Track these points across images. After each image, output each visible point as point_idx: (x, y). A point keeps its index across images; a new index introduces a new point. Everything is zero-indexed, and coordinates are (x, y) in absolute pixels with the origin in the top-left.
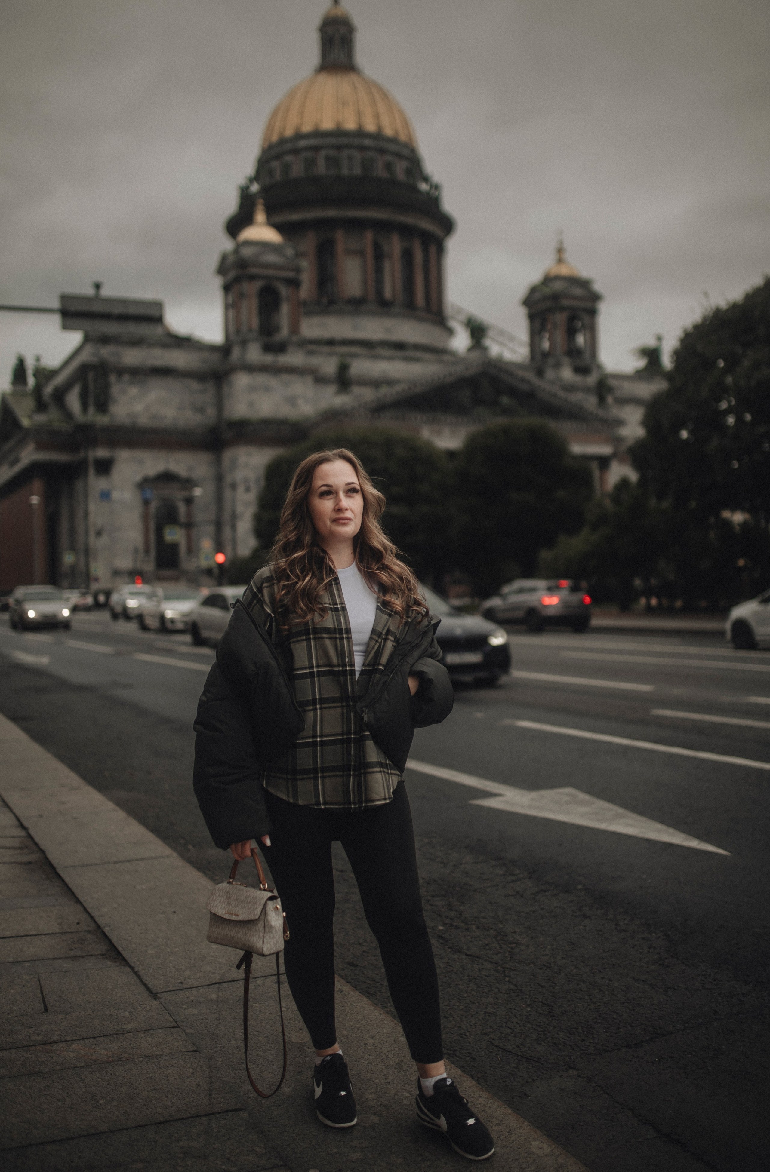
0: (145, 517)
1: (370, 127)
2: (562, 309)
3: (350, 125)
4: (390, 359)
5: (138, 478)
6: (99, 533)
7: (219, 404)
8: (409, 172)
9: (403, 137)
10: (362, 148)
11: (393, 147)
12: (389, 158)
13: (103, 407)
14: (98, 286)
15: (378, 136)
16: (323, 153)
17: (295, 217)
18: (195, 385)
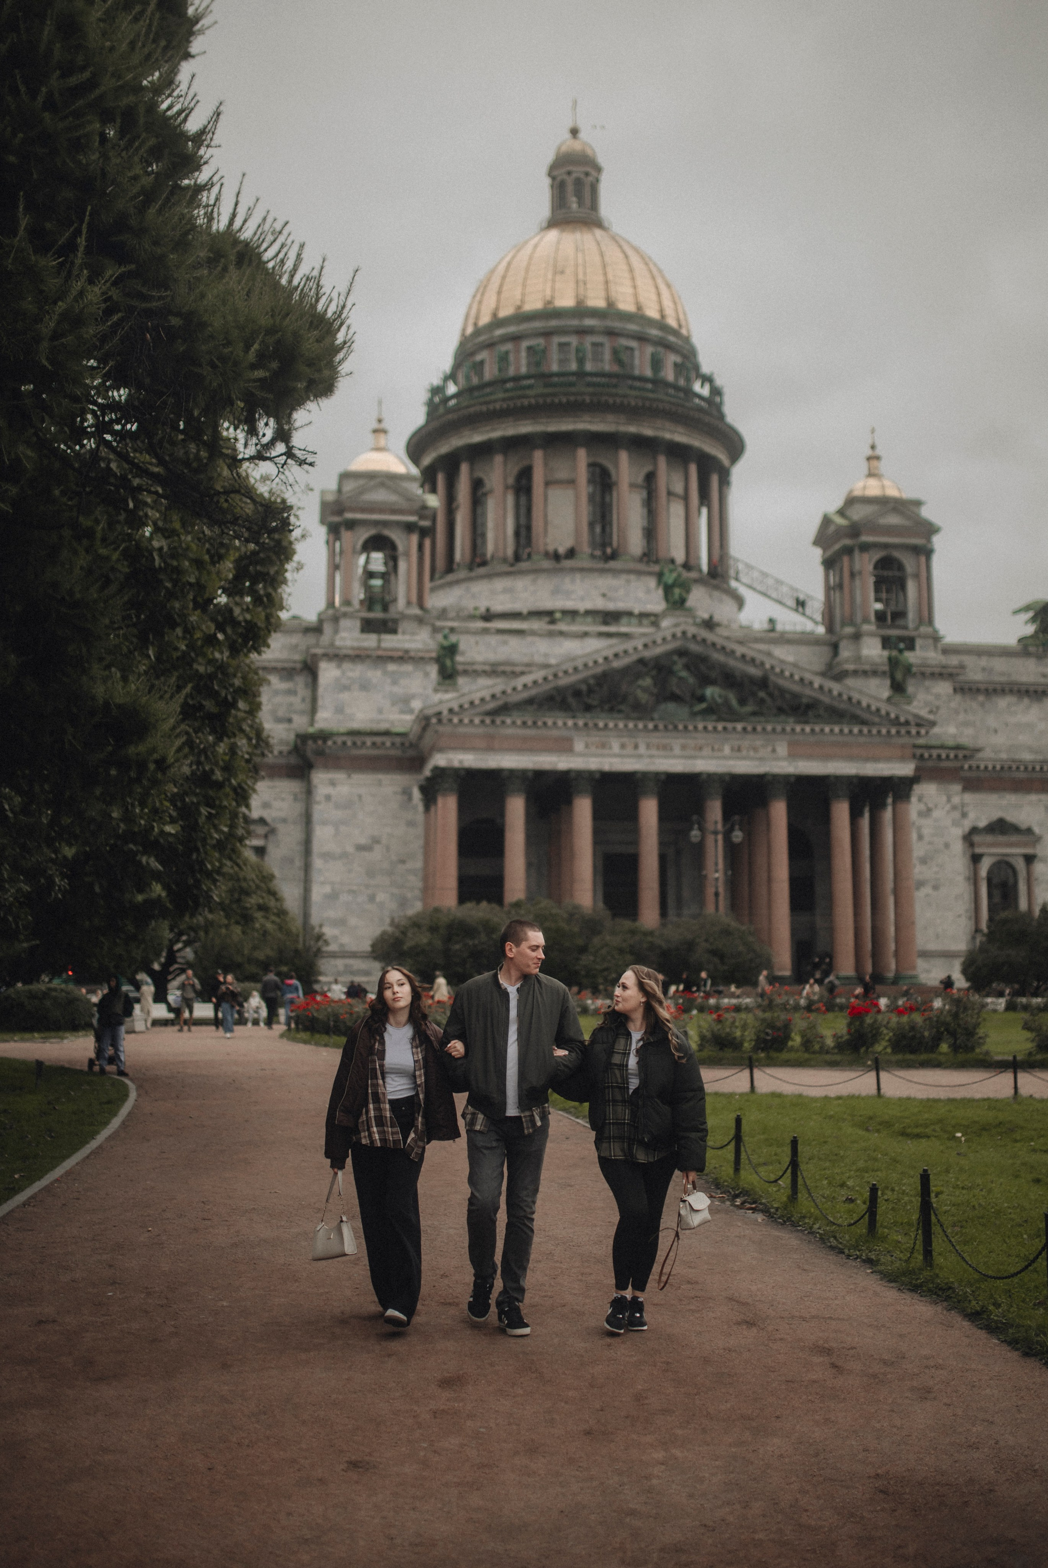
1: (597, 301)
2: (865, 548)
3: (566, 301)
7: (313, 709)
9: (652, 313)
10: (582, 332)
11: (632, 327)
12: (623, 343)
15: (610, 312)
16: (525, 344)
17: (477, 438)
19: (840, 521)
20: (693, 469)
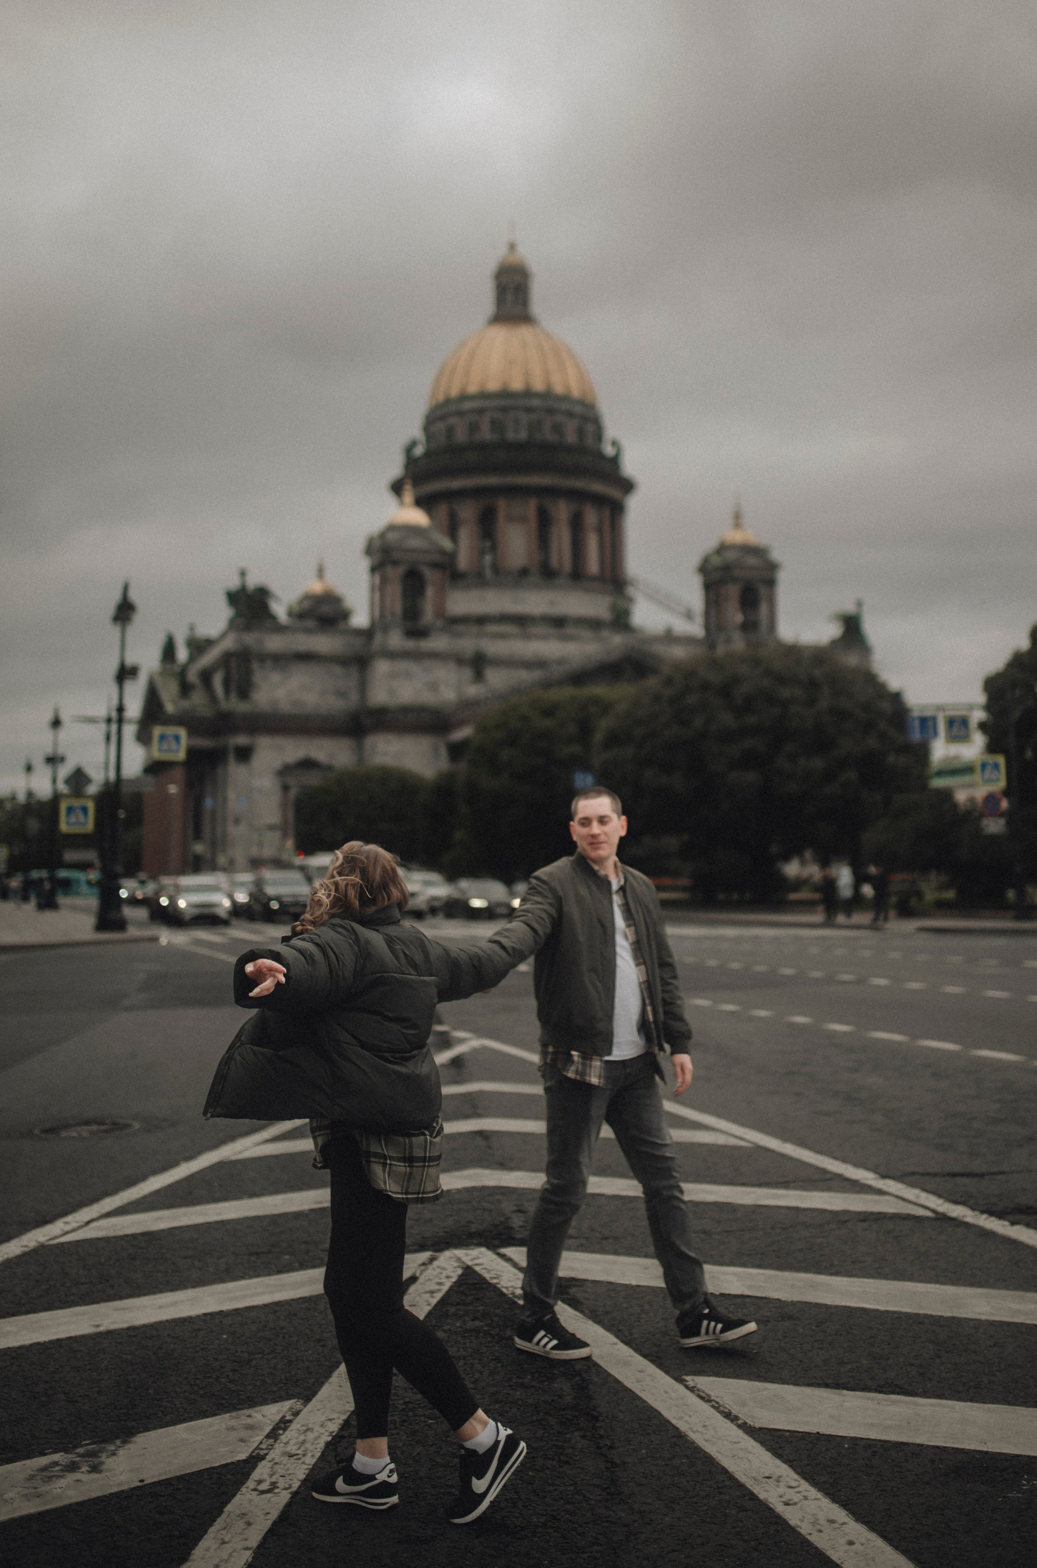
0: (284, 805)
1: (538, 386)
2: (733, 580)
3: (517, 385)
4: (544, 638)
5: (278, 763)
6: (237, 821)
7: (363, 687)
8: (581, 433)
9: (576, 393)
10: (529, 410)
11: (564, 406)
12: (559, 418)
13: (244, 693)
14: (243, 574)
15: (548, 395)
16: (487, 416)
18: (338, 670)
19: (717, 561)
20: (607, 513)
